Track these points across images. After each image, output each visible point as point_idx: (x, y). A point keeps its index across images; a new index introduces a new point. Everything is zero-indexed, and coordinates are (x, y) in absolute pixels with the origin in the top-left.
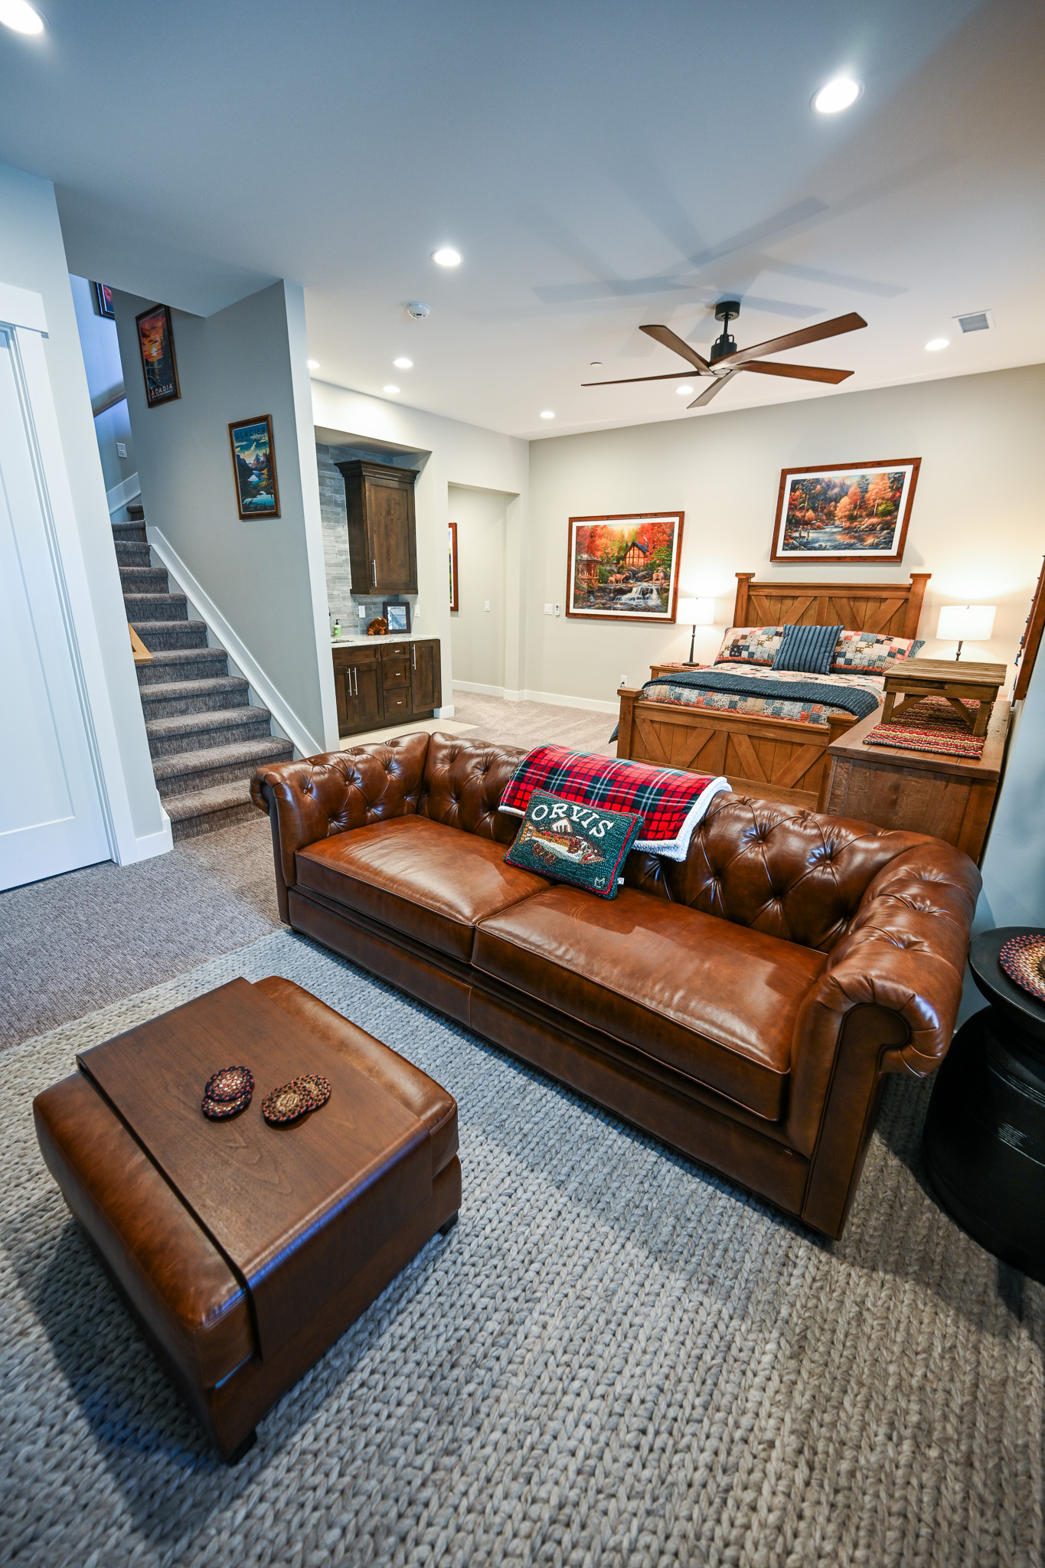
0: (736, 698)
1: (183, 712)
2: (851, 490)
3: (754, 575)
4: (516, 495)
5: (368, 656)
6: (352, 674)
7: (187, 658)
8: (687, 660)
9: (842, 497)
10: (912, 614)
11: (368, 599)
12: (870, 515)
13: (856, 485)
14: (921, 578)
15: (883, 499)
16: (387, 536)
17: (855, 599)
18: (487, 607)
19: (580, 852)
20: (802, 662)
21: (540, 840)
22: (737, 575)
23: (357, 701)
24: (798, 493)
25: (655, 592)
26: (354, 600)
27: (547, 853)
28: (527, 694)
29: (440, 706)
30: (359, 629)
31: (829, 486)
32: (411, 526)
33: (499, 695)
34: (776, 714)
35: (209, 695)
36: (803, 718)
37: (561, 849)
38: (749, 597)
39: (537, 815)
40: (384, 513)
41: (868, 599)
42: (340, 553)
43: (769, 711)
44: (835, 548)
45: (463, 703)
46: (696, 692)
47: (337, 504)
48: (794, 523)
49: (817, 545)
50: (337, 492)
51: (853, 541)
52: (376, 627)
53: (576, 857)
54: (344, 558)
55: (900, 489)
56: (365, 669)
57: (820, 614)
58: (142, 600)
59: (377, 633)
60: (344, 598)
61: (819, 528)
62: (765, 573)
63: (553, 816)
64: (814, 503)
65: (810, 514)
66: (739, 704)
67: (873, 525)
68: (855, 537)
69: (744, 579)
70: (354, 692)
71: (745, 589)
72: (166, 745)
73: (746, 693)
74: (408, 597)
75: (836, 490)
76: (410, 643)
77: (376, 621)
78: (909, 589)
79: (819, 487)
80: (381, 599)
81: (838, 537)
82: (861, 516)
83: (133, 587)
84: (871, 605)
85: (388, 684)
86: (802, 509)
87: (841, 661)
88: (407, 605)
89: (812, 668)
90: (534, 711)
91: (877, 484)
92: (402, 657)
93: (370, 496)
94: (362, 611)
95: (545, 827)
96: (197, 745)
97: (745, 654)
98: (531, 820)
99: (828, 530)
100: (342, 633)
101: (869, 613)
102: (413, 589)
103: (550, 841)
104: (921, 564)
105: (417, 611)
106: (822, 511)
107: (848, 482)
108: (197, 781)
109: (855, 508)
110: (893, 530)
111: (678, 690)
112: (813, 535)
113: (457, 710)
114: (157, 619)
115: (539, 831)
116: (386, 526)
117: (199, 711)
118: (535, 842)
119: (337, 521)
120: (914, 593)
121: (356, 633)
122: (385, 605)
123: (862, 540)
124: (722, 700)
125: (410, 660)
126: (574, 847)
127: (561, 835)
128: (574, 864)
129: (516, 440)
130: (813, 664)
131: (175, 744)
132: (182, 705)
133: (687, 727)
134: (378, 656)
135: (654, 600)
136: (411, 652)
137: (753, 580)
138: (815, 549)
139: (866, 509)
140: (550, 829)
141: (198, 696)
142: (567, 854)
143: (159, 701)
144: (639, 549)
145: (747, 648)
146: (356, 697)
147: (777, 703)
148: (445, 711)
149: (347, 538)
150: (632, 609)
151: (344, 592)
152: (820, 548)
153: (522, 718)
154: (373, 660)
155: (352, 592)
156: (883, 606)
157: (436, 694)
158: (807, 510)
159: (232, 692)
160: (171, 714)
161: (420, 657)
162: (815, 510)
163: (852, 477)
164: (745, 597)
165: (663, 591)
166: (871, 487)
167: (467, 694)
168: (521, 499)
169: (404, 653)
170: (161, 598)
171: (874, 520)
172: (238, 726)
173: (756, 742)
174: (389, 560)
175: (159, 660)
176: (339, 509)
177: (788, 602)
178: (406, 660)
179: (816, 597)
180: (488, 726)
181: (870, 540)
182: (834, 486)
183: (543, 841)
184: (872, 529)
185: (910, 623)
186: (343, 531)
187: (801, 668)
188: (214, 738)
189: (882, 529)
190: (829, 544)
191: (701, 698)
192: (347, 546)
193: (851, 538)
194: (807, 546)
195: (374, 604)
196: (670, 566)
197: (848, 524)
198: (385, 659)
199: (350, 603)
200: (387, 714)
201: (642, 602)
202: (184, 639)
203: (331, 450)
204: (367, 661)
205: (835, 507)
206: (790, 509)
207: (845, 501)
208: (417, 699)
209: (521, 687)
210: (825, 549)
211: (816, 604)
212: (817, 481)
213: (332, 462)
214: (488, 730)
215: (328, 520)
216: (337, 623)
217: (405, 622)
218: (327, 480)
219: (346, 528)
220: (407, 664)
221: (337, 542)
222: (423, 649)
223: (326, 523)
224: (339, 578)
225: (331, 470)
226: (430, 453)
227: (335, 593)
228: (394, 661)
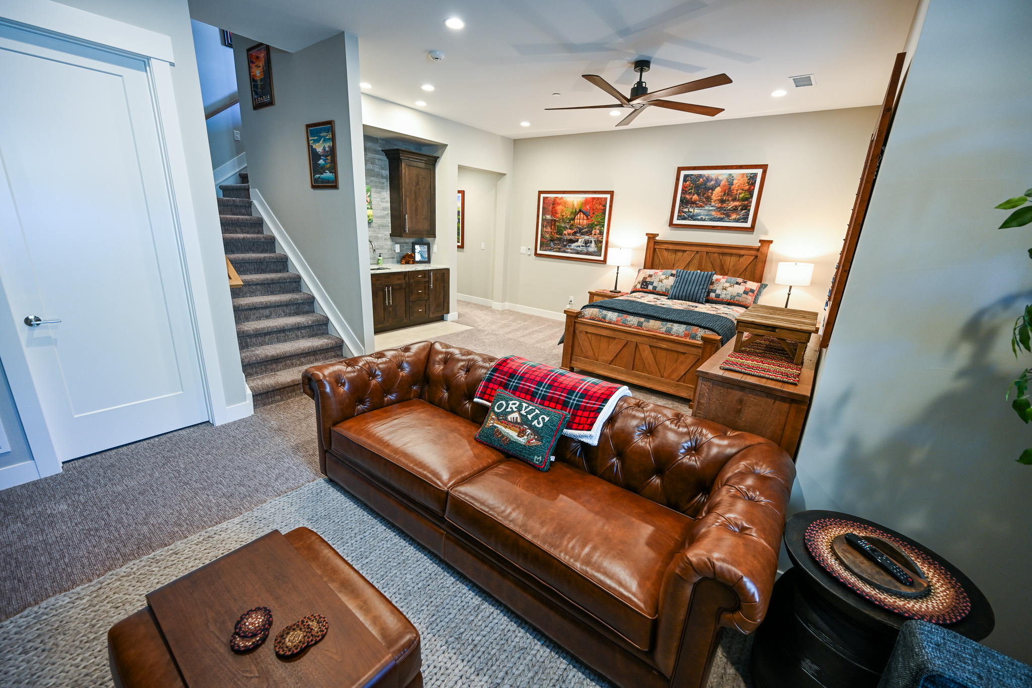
0: (642, 320)
1: (268, 317)
2: (722, 183)
3: (658, 235)
4: (504, 175)
5: (399, 279)
6: (389, 291)
7: (272, 280)
8: (613, 289)
9: (716, 187)
10: (760, 266)
11: (402, 240)
12: (734, 200)
13: (725, 180)
14: (766, 243)
15: (743, 190)
16: (416, 199)
17: (723, 254)
18: (483, 247)
19: (525, 437)
20: (688, 295)
21: (499, 426)
22: (647, 234)
23: (391, 309)
24: (688, 183)
25: (593, 242)
26: (393, 241)
27: (503, 436)
28: (507, 305)
29: (448, 313)
30: (395, 260)
31: (708, 179)
32: (432, 192)
33: (489, 305)
34: (668, 332)
35: (286, 305)
36: (686, 336)
37: (513, 434)
38: (655, 249)
39: (499, 408)
40: (414, 184)
41: (731, 255)
42: (384, 209)
43: (664, 330)
44: (711, 220)
45: (465, 310)
46: (616, 314)
47: (382, 177)
48: (684, 202)
49: (699, 217)
50: (383, 169)
51: (722, 216)
52: (407, 258)
53: (522, 440)
54: (386, 212)
55: (754, 184)
56: (397, 287)
57: (700, 263)
58: (244, 239)
59: (407, 263)
60: (386, 239)
61: (701, 206)
62: (665, 234)
63: (509, 410)
64: (698, 190)
65: (695, 197)
66: (644, 324)
67: (736, 207)
68: (724, 214)
69: (652, 237)
70: (389, 303)
71: (652, 244)
72: (254, 340)
73: (649, 317)
74: (429, 240)
75: (713, 183)
76: (429, 271)
77: (407, 255)
78: (758, 250)
79: (701, 179)
80: (411, 240)
81: (713, 213)
82: (728, 200)
83: (238, 230)
84: (734, 259)
85: (413, 298)
86: (690, 193)
87: (713, 295)
88: (428, 245)
89: (694, 299)
90: (511, 318)
91: (739, 180)
92: (423, 280)
93: (405, 173)
94: (397, 248)
95: (503, 417)
96: (275, 340)
97: (650, 287)
98: (494, 411)
99: (707, 208)
100: (383, 262)
101: (732, 264)
102: (433, 235)
103: (506, 427)
104: (766, 233)
105: (435, 249)
106: (703, 196)
107: (720, 178)
108: (274, 366)
109: (724, 195)
110: (749, 210)
111: (605, 312)
112: (697, 211)
113: (460, 315)
114: (254, 252)
115: (499, 420)
116: (415, 193)
117: (279, 316)
118: (496, 427)
119: (383, 188)
120: (761, 253)
121: (393, 263)
122: (414, 244)
123: (728, 216)
124: (633, 320)
125: (429, 282)
126: (521, 433)
127: (513, 424)
128: (521, 445)
129: (505, 139)
130: (694, 296)
131: (260, 339)
132: (267, 312)
133: (610, 337)
134: (407, 279)
135: (593, 248)
136: (430, 276)
137: (657, 238)
138: (698, 220)
139: (731, 196)
140: (506, 419)
141: (278, 306)
142: (516, 437)
143: (251, 310)
144: (584, 214)
145: (652, 283)
146: (391, 306)
147: (669, 325)
148: (452, 316)
149: (389, 199)
150: (578, 253)
151: (386, 235)
152: (702, 220)
153: (503, 322)
154: (403, 281)
155: (391, 235)
156: (742, 260)
157: (446, 305)
158: (694, 195)
159: (303, 303)
160: (259, 318)
161: (436, 280)
162: (698, 195)
163: (723, 174)
164: (652, 249)
165: (599, 242)
166: (735, 182)
167: (468, 304)
168: (507, 177)
169: (425, 277)
170: (257, 238)
171: (737, 203)
172: (305, 327)
173: (654, 350)
174: (417, 215)
175: (253, 281)
176: (384, 180)
177: (680, 254)
178: (426, 282)
179: (698, 252)
180: (480, 328)
181: (734, 216)
182: (712, 180)
183: (501, 427)
184: (735, 209)
185: (758, 272)
186: (386, 195)
187: (687, 299)
188: (288, 336)
189: (742, 210)
190: (707, 217)
191: (619, 318)
192: (389, 205)
193: (721, 214)
194: (693, 217)
195: (406, 243)
196: (603, 226)
197: (720, 205)
198: (411, 281)
199: (389, 243)
200: (412, 318)
201: (585, 249)
202: (272, 266)
203: (380, 141)
204: (399, 282)
205: (712, 193)
206: (682, 193)
207: (718, 189)
208: (432, 309)
209: (503, 301)
210: (704, 220)
211: (698, 256)
212: (700, 176)
213: (380, 149)
214: (479, 330)
215: (376, 187)
216: (380, 256)
217: (427, 256)
218: (377, 161)
219: (389, 192)
220: (427, 285)
221: (382, 202)
222: (438, 275)
223: (374, 190)
224: (383, 226)
225: (379, 154)
226: (446, 145)
227: (379, 235)
228: (418, 283)
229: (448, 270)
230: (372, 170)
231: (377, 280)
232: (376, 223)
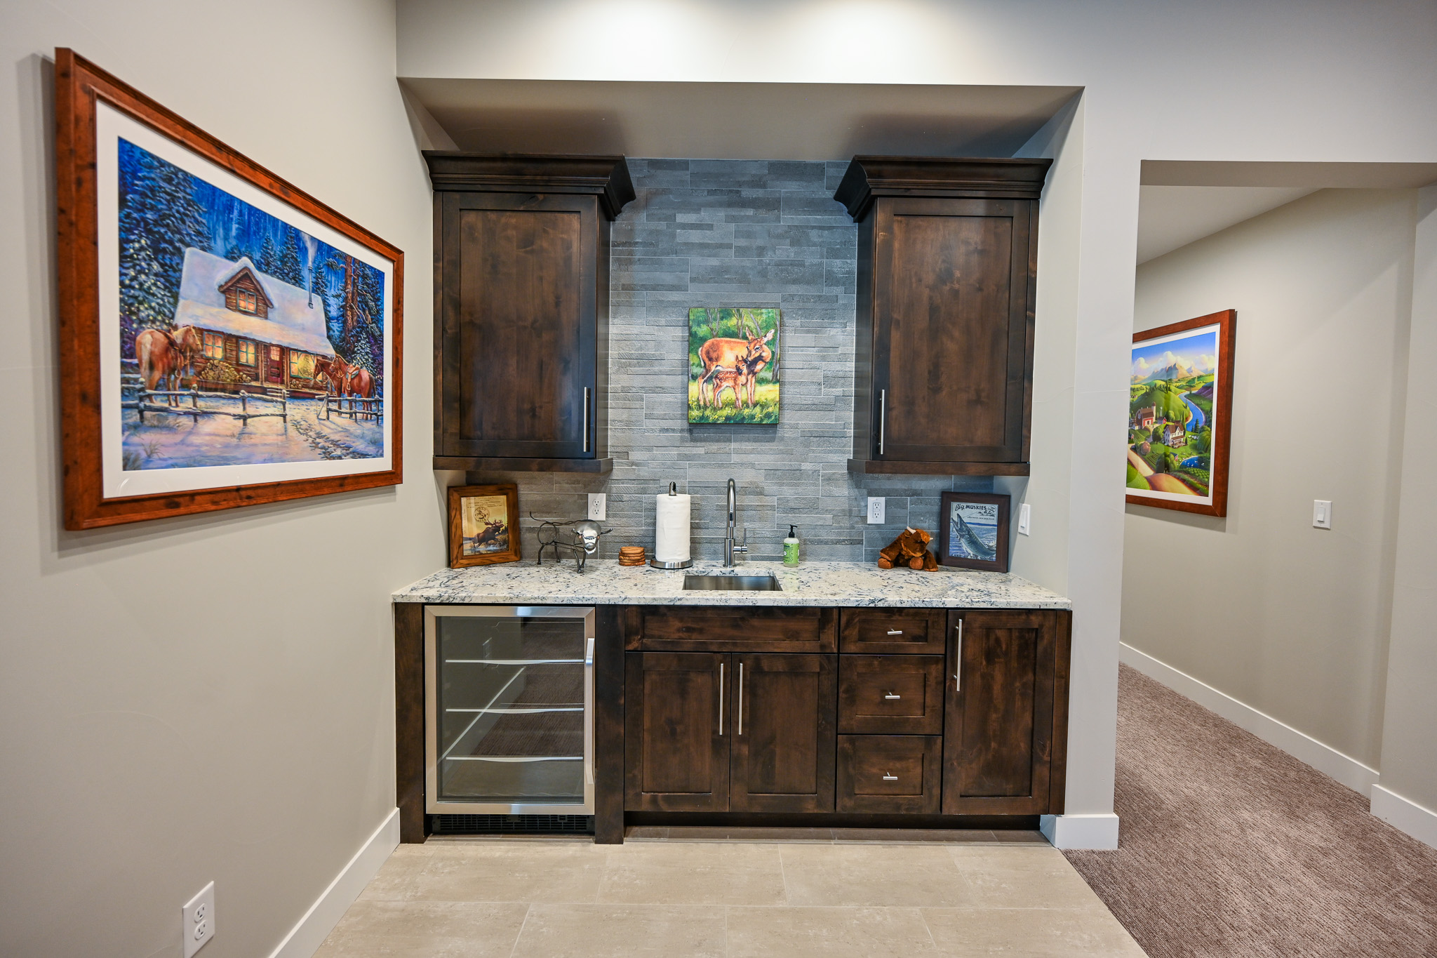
5: (794, 636)
6: (731, 678)
11: (898, 482)
16: (935, 332)
18: (1321, 511)
23: (745, 750)
26: (858, 486)
29: (1060, 810)
30: (864, 548)
32: (1018, 301)
40: (929, 278)
42: (829, 381)
47: (831, 279)
50: (833, 253)
54: (838, 391)
56: (780, 666)
60: (829, 479)
70: (730, 722)
74: (1008, 482)
76: (950, 612)
80: (938, 483)
85: (859, 715)
88: (1002, 502)
92: (917, 647)
94: (876, 510)
102: (1022, 467)
105: (1025, 518)
116: (933, 310)
119: (829, 315)
122: (947, 498)
125: (947, 660)
134: (830, 637)
136: (951, 638)
146: (743, 738)
148: (1080, 824)
149: (851, 350)
151: (832, 465)
154: (811, 646)
155: (852, 468)
157: (1042, 772)
161: (986, 655)
169: (924, 638)
176: (838, 290)
178: (926, 661)
186: (844, 334)
192: (851, 366)
195: (915, 493)
198: (851, 647)
199: (843, 491)
200: (847, 801)
203: (827, 170)
204: (787, 646)
208: (963, 775)
213: (830, 194)
215: (807, 313)
216: (792, 535)
217: (993, 543)
218: (814, 235)
219: (852, 327)
220: (935, 671)
221: (824, 358)
222: (1001, 634)
223: (798, 323)
224: (824, 436)
225: (825, 212)
226: (1080, 90)
227: (806, 466)
228: (890, 656)
229: (1062, 618)
230: (793, 264)
231: (689, 630)
232: (795, 427)
